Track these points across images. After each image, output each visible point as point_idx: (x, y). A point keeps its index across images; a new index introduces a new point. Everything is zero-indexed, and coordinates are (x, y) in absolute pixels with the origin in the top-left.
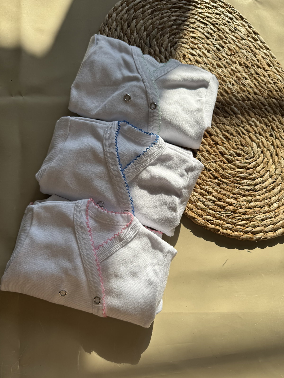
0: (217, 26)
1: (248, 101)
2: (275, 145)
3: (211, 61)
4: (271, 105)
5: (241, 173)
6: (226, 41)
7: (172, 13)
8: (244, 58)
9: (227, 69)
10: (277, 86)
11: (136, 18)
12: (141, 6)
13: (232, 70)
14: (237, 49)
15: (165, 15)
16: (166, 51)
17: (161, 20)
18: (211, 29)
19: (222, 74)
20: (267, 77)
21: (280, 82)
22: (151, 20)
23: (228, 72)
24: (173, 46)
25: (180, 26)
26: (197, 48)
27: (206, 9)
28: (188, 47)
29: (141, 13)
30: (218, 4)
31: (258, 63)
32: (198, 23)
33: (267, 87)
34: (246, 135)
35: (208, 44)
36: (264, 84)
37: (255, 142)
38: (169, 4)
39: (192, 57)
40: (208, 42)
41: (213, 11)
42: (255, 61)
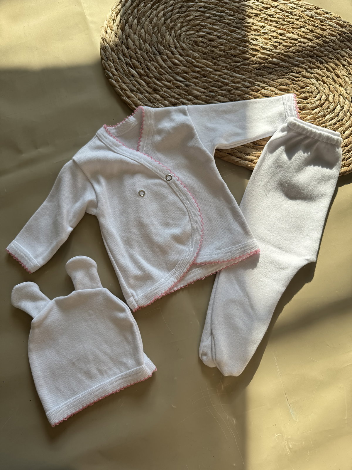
1: (279, 46)
2: (330, 68)
3: (223, 31)
4: (302, 36)
5: (319, 112)
7: (156, 10)
8: (248, 9)
9: (240, 29)
10: (295, 15)
11: (129, 36)
12: (125, 22)
15: (151, 16)
16: (177, 49)
17: (151, 23)
20: (281, 13)
21: (295, 9)
22: (143, 29)
24: (180, 39)
25: (172, 17)
26: (202, 27)
28: (193, 32)
29: (130, 29)
31: (264, 5)
33: (288, 22)
34: (299, 77)
35: (208, 18)
36: (282, 21)
37: (312, 78)
39: (203, 39)
40: (207, 15)
42: (260, 5)
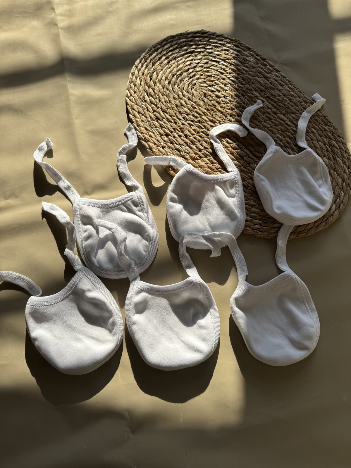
0: (227, 61)
1: (269, 121)
3: (230, 93)
6: (238, 72)
7: (186, 59)
8: (258, 84)
9: (244, 97)
10: (292, 102)
11: (156, 71)
12: (158, 59)
13: (249, 97)
14: (250, 77)
15: (180, 62)
16: (188, 93)
17: (177, 67)
18: (223, 65)
19: (242, 103)
20: (282, 96)
21: (294, 98)
22: (169, 69)
23: (246, 100)
24: (193, 88)
25: (195, 69)
26: (215, 84)
27: (215, 49)
28: (207, 85)
29: (159, 65)
30: (225, 41)
31: (271, 85)
32: (210, 62)
33: (284, 104)
35: (224, 79)
36: (280, 103)
38: (181, 51)
39: (212, 93)
40: (223, 76)
41: (221, 48)
42: (268, 84)
